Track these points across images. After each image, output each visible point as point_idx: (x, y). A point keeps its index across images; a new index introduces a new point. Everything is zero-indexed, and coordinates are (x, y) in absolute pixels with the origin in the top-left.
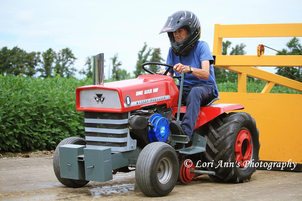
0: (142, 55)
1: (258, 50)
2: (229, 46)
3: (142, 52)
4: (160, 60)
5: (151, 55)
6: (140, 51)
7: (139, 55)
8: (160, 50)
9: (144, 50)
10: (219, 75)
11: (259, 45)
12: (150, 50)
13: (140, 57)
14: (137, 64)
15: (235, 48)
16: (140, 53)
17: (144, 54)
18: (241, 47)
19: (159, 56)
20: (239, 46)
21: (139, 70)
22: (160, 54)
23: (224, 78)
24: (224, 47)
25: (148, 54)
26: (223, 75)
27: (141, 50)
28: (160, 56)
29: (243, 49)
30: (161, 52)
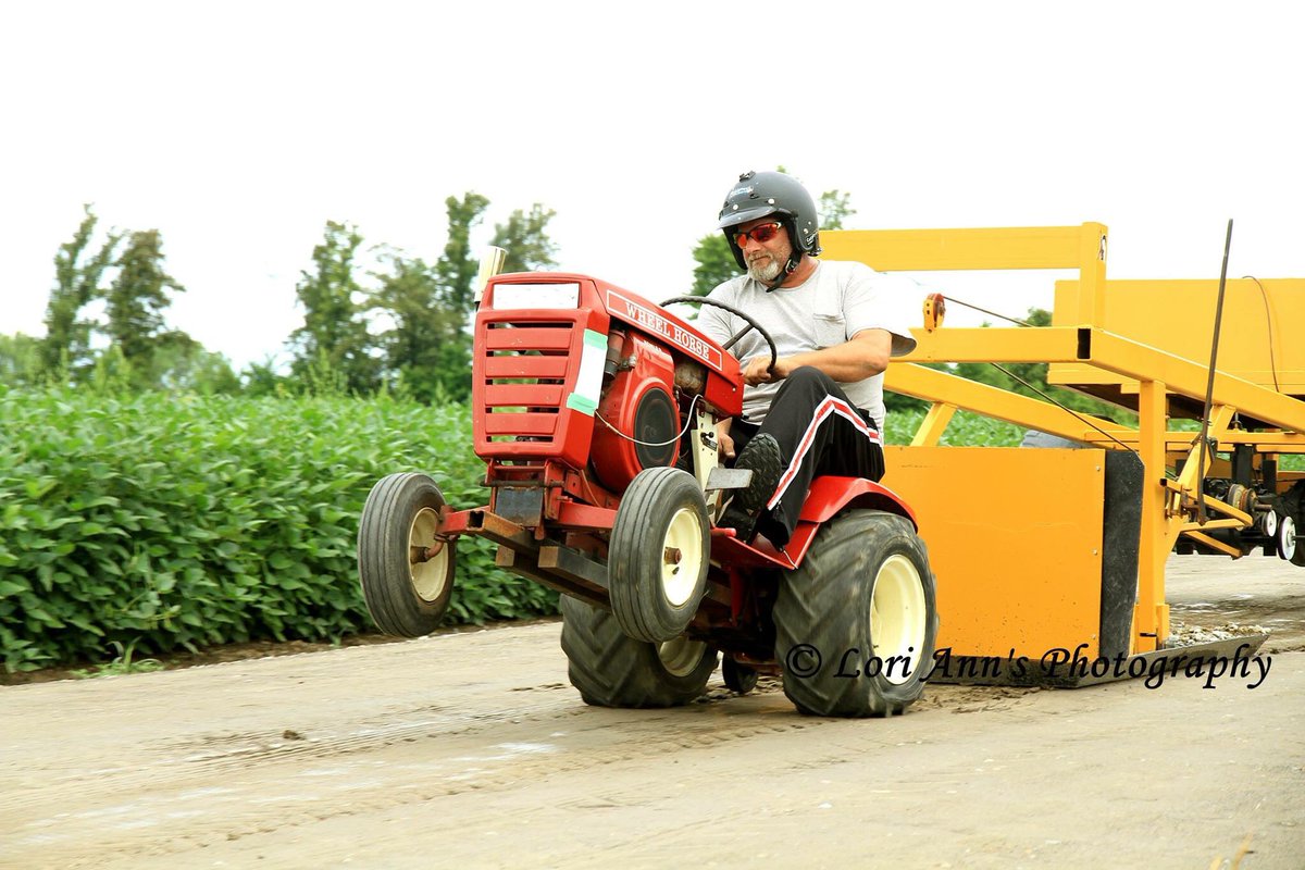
0: (72, 261)
1: (928, 312)
2: (477, 218)
3: (74, 249)
4: (159, 287)
5: (116, 265)
6: (65, 247)
7: (60, 263)
8: (158, 239)
9: (81, 241)
10: (432, 352)
11: (930, 298)
12: (114, 240)
13: (65, 272)
14: (51, 305)
15: (505, 224)
16: (66, 255)
17: (84, 259)
18: (536, 217)
19: (156, 270)
20: (526, 216)
21: (60, 331)
22: (162, 256)
23: (454, 367)
24: (457, 223)
25: (103, 259)
26: (450, 353)
27: (72, 240)
28: (159, 267)
29: (545, 231)
30: (161, 250)
